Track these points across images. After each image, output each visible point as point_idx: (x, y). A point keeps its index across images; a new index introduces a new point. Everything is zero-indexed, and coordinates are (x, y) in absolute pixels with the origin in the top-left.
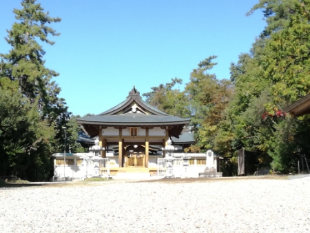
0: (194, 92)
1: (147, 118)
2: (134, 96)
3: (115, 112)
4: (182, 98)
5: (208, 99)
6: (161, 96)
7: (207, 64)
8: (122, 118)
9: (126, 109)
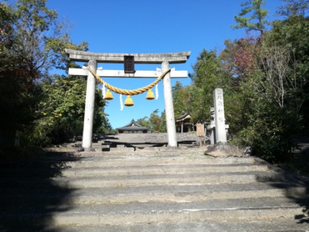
0: (151, 121)
1: (137, 128)
2: (133, 122)
3: (128, 126)
4: (147, 123)
5: (155, 123)
6: (141, 122)
7: (156, 111)
8: (129, 128)
9: (131, 125)
